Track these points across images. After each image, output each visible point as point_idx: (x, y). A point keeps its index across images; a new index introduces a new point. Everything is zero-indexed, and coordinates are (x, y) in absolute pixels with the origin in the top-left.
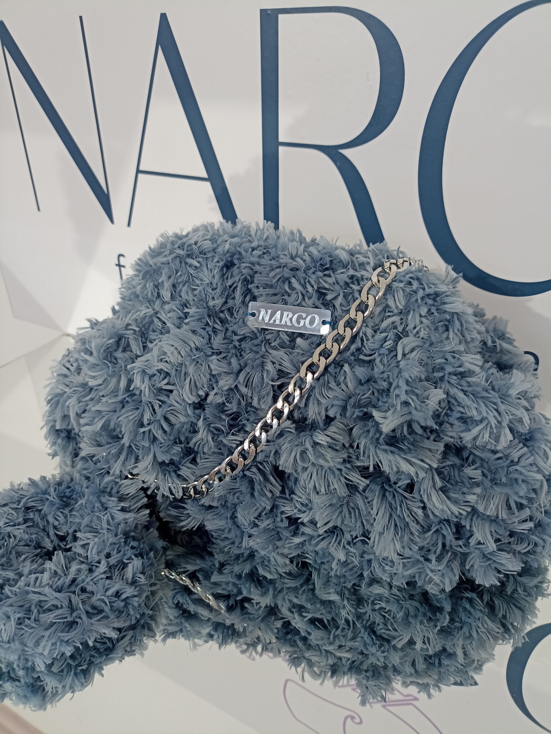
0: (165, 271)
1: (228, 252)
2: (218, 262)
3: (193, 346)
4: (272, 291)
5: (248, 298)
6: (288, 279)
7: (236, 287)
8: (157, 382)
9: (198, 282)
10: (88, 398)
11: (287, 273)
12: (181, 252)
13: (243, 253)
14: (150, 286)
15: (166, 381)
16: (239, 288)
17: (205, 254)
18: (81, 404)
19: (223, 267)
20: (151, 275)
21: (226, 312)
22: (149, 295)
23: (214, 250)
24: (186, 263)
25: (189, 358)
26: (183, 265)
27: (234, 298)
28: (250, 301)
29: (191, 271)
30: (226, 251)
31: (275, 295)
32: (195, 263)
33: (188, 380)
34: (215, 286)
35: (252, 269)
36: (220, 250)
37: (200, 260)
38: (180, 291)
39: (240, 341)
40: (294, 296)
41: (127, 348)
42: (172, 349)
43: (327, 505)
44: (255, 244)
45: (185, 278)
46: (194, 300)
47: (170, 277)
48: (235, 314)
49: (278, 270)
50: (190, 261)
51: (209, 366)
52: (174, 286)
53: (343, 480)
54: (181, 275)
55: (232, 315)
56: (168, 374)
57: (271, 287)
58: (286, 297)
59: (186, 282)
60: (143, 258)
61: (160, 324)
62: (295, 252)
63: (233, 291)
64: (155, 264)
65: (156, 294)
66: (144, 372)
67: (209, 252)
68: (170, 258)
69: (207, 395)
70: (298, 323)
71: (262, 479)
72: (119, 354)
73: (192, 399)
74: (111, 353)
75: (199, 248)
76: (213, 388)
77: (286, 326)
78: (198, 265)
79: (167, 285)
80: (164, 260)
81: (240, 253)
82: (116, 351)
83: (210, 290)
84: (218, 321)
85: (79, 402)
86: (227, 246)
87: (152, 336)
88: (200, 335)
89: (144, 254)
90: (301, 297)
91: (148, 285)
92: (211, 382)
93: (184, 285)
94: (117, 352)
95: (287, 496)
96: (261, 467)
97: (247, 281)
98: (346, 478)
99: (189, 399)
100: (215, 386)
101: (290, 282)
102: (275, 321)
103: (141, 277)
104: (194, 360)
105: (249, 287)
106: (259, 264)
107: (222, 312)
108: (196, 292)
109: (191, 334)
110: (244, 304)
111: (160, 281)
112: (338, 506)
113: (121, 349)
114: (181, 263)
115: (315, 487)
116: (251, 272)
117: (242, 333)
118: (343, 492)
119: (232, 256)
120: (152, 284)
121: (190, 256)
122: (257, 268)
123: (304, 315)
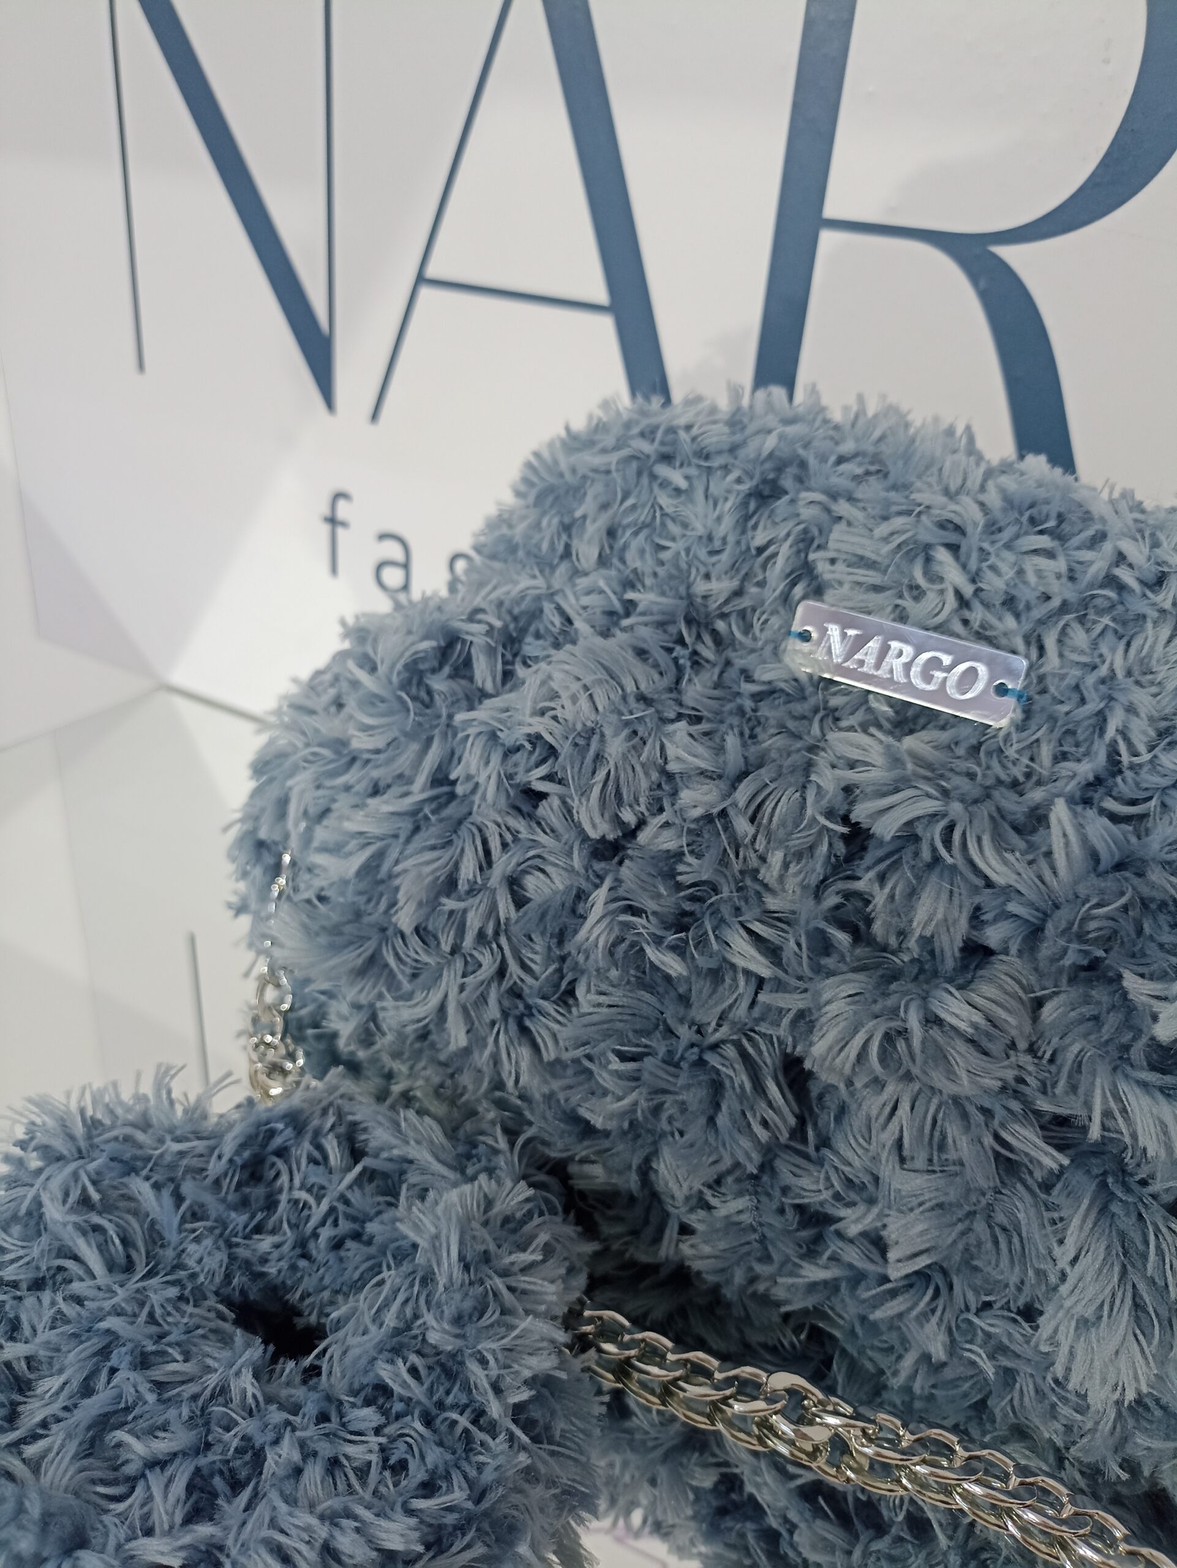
0: (594, 492)
1: (771, 455)
2: (739, 481)
3: (630, 687)
4: (874, 578)
5: (798, 590)
6: (928, 547)
7: (775, 555)
8: (521, 769)
9: (674, 529)
10: (341, 780)
11: (927, 532)
12: (647, 447)
13: (812, 462)
14: (551, 523)
15: (543, 770)
16: (780, 561)
17: (707, 457)
18: (321, 792)
19: (749, 495)
20: (557, 498)
21: (733, 619)
22: (545, 546)
23: (733, 449)
24: (653, 477)
25: (614, 718)
26: (645, 480)
27: (762, 584)
28: (805, 597)
29: (665, 500)
30: (765, 453)
31: (877, 589)
32: (677, 477)
33: (601, 775)
34: (717, 544)
35: (828, 511)
36: (749, 451)
37: (693, 471)
38: (625, 547)
39: (758, 697)
40: (931, 600)
41: (463, 669)
42: (576, 686)
43: (928, 1205)
44: (848, 447)
45: (643, 515)
46: (655, 574)
47: (605, 507)
48: (757, 626)
49: (898, 522)
50: (663, 471)
51: (662, 748)
52: (611, 533)
53: (988, 1140)
54: (634, 507)
55: (747, 629)
56: (552, 752)
57: (872, 565)
58: (907, 603)
59: (644, 526)
60: (546, 455)
61: (557, 620)
62: (959, 481)
63: (764, 566)
64: (574, 471)
65: (560, 548)
66: (493, 736)
67: (720, 452)
68: (614, 458)
69: (641, 823)
70: (927, 678)
71: (748, 1086)
72: (439, 684)
73: (599, 828)
74: (421, 674)
75: (694, 439)
76: (661, 810)
77: (890, 682)
78: (683, 484)
79: (594, 529)
80: (598, 461)
81: (803, 464)
82: (434, 671)
83: (702, 553)
84: (707, 638)
85: (318, 787)
86: (770, 443)
87: (531, 647)
88: (656, 666)
89: (551, 445)
90: (951, 602)
91: (544, 523)
92: (658, 793)
93: (636, 534)
94: (435, 677)
95: (811, 1150)
96: (751, 1050)
97: (806, 541)
98: (997, 1137)
99: (594, 826)
100: (666, 804)
101: (928, 560)
102: (861, 663)
103: (531, 499)
104: (627, 723)
105: (812, 556)
106: (851, 499)
107: (724, 616)
108: (665, 556)
109: (630, 655)
110: (786, 601)
111: (578, 514)
112: (960, 1214)
113: (447, 670)
114: (639, 473)
115: (899, 1144)
116: (825, 517)
117: (766, 677)
118: (983, 1175)
119: (780, 469)
120: (556, 521)
121: (667, 458)
122: (842, 508)
123: (947, 660)
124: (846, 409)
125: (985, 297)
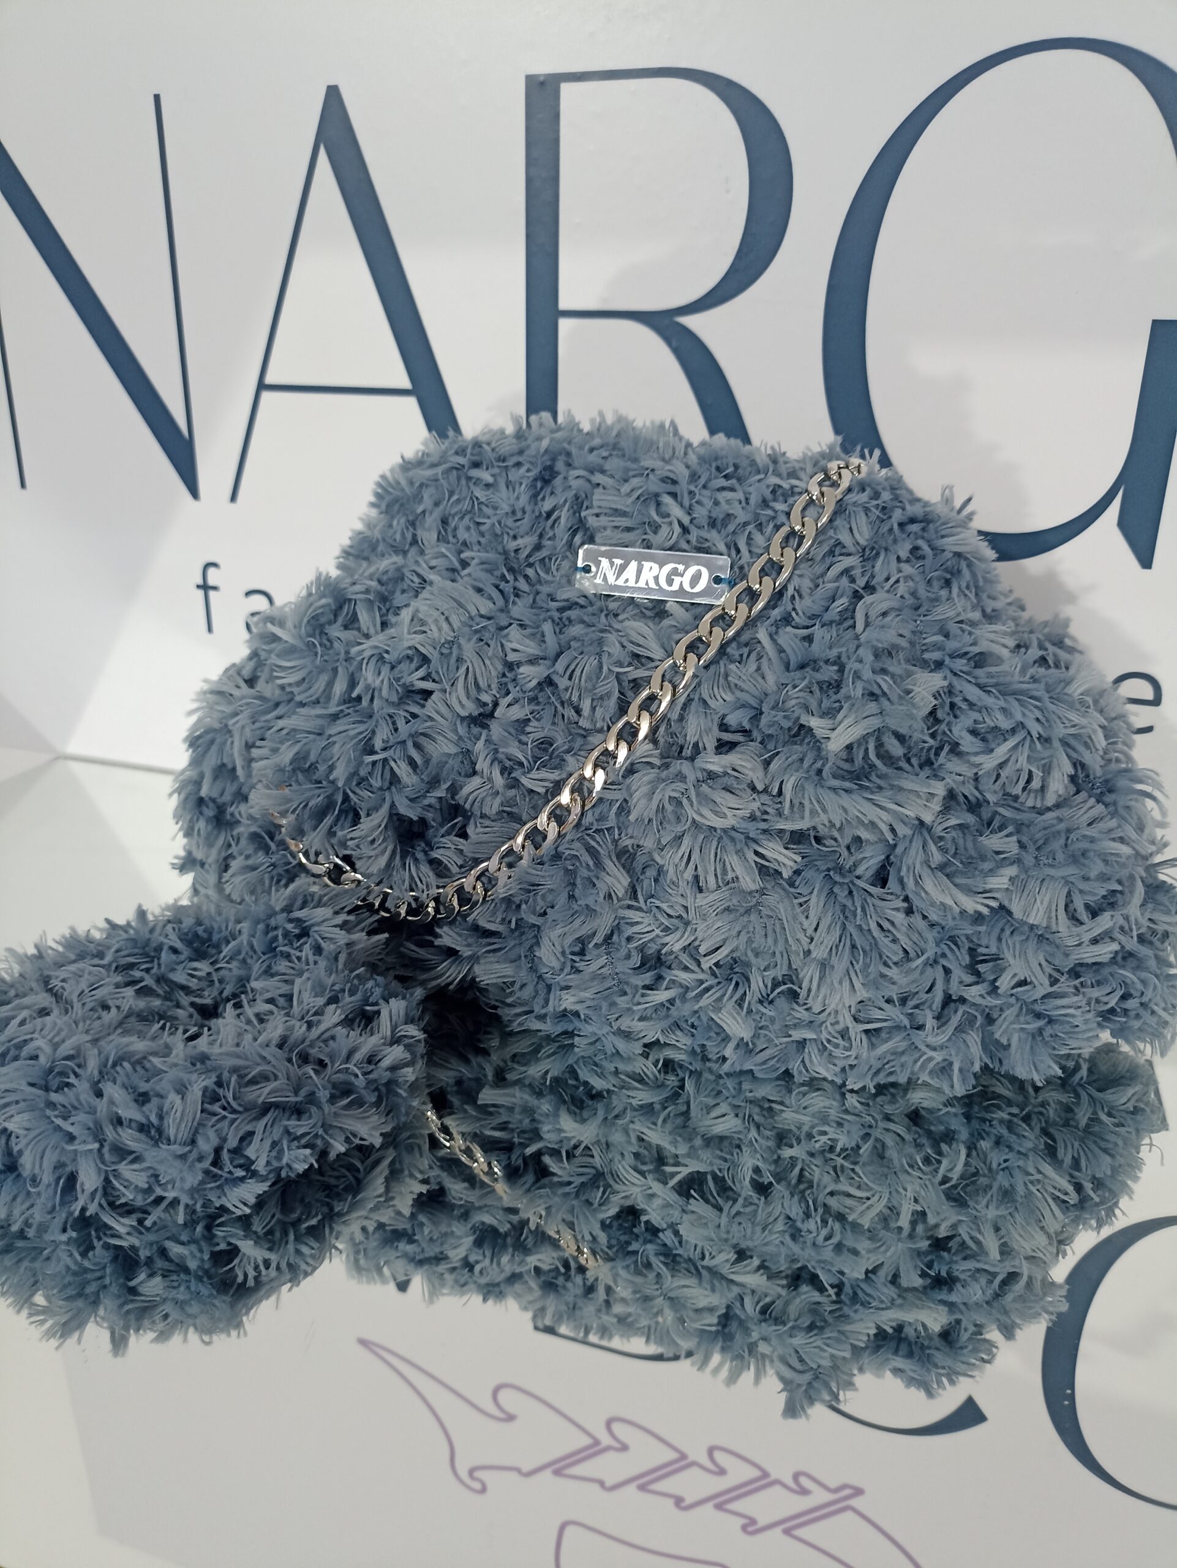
0: (428, 496)
1: (546, 451)
2: (528, 470)
3: (474, 612)
4: (624, 522)
5: (578, 539)
6: (657, 495)
7: (559, 518)
8: (405, 674)
9: (488, 511)
10: (271, 714)
11: (654, 485)
12: (461, 460)
13: (574, 451)
14: (399, 523)
15: (421, 673)
16: (563, 520)
17: (504, 460)
19: (535, 480)
20: (402, 505)
21: (537, 565)
22: (398, 537)
23: (521, 452)
24: (469, 479)
25: (467, 629)
26: (463, 482)
27: (552, 538)
28: (583, 544)
29: (479, 493)
30: (542, 450)
31: (628, 529)
32: (486, 476)
33: (463, 670)
34: (519, 515)
35: (589, 481)
36: (532, 451)
37: (496, 471)
38: (455, 529)
39: (561, 610)
40: (664, 531)
41: (352, 622)
42: (436, 614)
43: (720, 910)
44: (597, 441)
45: (466, 505)
46: (479, 543)
47: (437, 504)
48: (554, 568)
49: (635, 482)
50: (475, 473)
51: (502, 645)
52: (444, 522)
53: (751, 856)
54: (458, 501)
55: (548, 571)
56: (425, 660)
57: (624, 514)
58: (650, 536)
59: (467, 512)
60: (389, 475)
61: (416, 579)
62: (670, 452)
63: (552, 527)
64: (411, 483)
65: (409, 537)
66: (381, 658)
67: (512, 455)
68: (439, 470)
69: (496, 704)
71: (591, 863)
72: (335, 631)
73: (468, 708)
74: (322, 626)
75: (493, 450)
76: (508, 693)
78: (490, 480)
79: (432, 521)
80: (428, 473)
81: (568, 454)
82: (330, 623)
83: (510, 522)
84: (522, 580)
85: (255, 720)
86: (545, 443)
87: (399, 599)
88: (491, 598)
89: (392, 470)
90: (677, 530)
91: (395, 523)
92: (504, 680)
93: (462, 518)
94: (334, 626)
95: (642, 904)
96: (593, 843)
97: (579, 503)
98: (757, 853)
99: (463, 706)
100: (511, 686)
101: (659, 504)
102: (626, 580)
103: (383, 507)
104: (476, 632)
105: (583, 514)
106: (603, 472)
107: (530, 565)
108: (483, 528)
109: (471, 592)
110: (572, 549)
111: (419, 510)
112: (742, 910)
113: (340, 620)
114: (459, 478)
115: (696, 878)
116: (588, 485)
117: (565, 596)
118: (750, 881)
119: (554, 459)
120: (403, 520)
121: (476, 465)
122: (598, 478)
123: (681, 567)
124: (592, 421)
125: (677, 352)
